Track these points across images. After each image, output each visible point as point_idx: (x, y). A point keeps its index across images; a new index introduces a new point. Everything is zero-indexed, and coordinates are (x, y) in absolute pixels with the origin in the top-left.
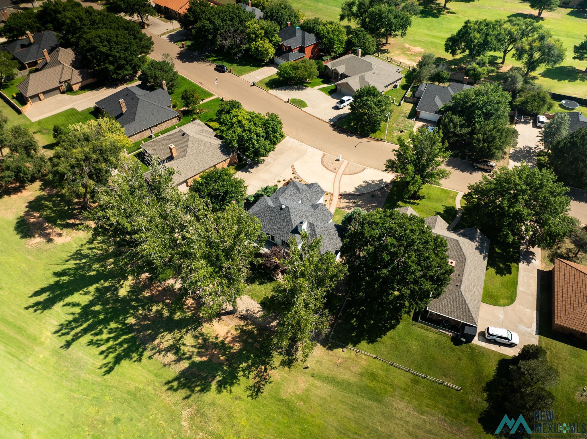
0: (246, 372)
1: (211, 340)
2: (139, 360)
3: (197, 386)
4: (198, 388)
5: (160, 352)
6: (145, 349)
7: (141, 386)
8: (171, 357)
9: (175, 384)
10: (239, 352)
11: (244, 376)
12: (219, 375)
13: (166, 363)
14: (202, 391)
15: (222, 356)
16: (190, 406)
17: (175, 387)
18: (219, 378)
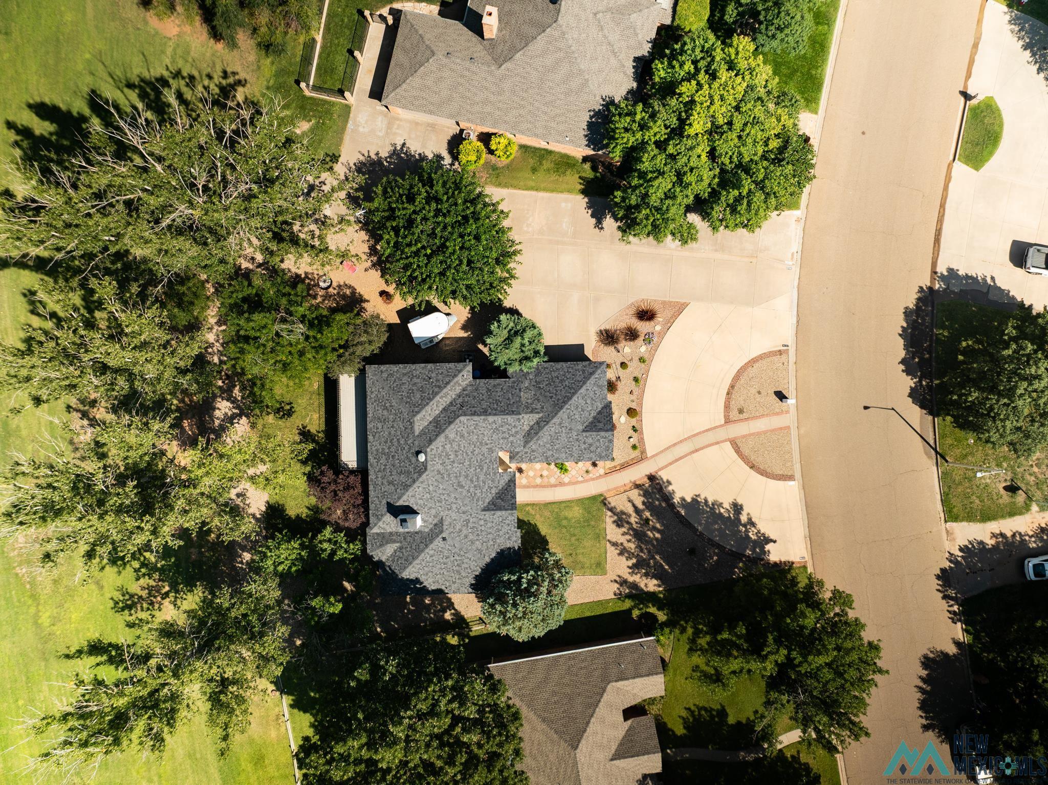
0: (143, 570)
5: (85, 415)
7: (24, 433)
11: (136, 571)
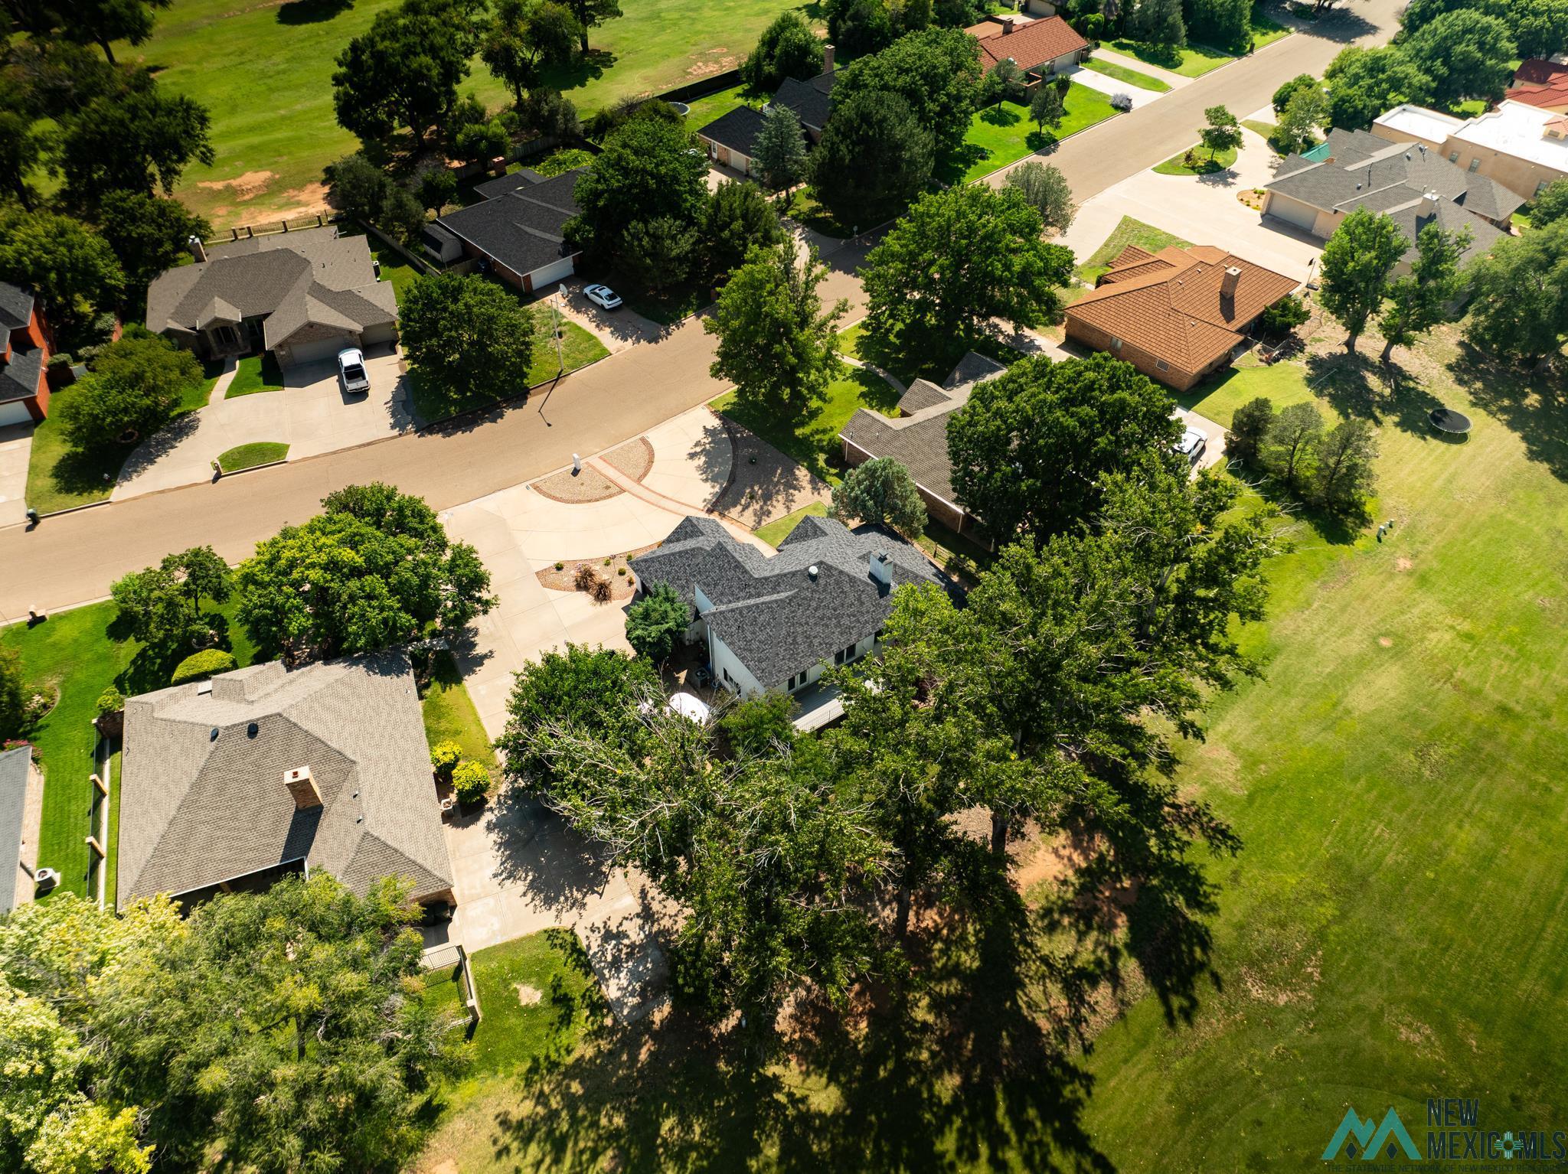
0: (1174, 844)
1: (1070, 895)
2: (1088, 1080)
3: (1191, 952)
4: (1198, 952)
5: (1077, 1020)
6: (1058, 1059)
7: (1169, 1087)
8: (1101, 995)
9: (1176, 1002)
10: (1116, 845)
11: (1181, 851)
12: (1172, 900)
13: (1115, 1010)
14: (1205, 945)
15: (1121, 881)
16: (1240, 979)
17: (1186, 1003)
18: (1180, 901)
